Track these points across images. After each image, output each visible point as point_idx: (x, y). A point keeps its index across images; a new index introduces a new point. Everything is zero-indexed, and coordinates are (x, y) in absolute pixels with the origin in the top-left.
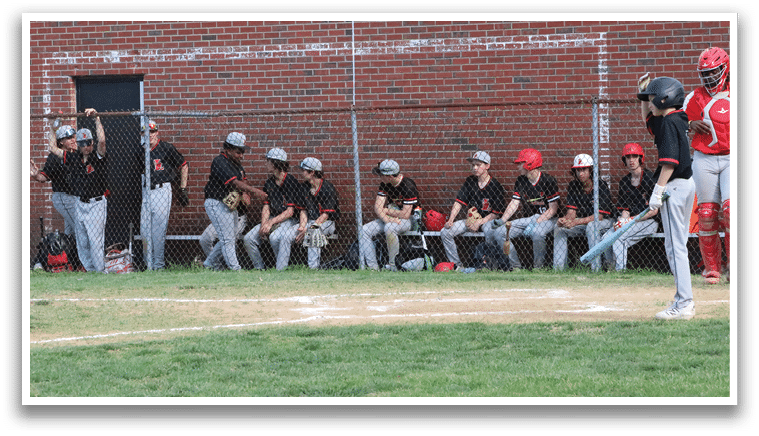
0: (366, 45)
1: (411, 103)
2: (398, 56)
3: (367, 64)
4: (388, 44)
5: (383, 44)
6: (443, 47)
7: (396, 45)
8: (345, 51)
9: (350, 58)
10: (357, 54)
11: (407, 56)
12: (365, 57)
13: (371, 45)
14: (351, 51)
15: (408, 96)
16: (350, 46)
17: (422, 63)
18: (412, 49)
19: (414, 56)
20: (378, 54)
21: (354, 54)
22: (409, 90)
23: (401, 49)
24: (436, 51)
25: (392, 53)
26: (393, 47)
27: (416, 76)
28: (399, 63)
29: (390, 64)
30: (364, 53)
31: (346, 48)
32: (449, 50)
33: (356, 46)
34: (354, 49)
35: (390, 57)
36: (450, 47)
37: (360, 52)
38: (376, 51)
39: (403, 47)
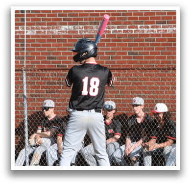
0: (33, 28)
1: (62, 66)
2: (54, 36)
3: (34, 41)
4: (48, 28)
5: (45, 28)
6: (83, 31)
7: (52, 29)
8: (20, 32)
9: (23, 37)
10: (27, 34)
11: (60, 36)
12: (33, 36)
13: (37, 29)
14: (24, 32)
15: (60, 62)
16: (23, 28)
17: (69, 41)
18: (63, 32)
19: (64, 36)
20: (41, 34)
21: (25, 34)
22: (60, 58)
23: (56, 32)
24: (79, 34)
25: (50, 34)
26: (51, 30)
27: (65, 49)
28: (55, 41)
29: (48, 41)
30: (32, 34)
31: (20, 30)
32: (87, 33)
33: (27, 28)
34: (25, 30)
35: (49, 36)
36: (88, 31)
37: (30, 33)
38: (40, 32)
39: (57, 31)
